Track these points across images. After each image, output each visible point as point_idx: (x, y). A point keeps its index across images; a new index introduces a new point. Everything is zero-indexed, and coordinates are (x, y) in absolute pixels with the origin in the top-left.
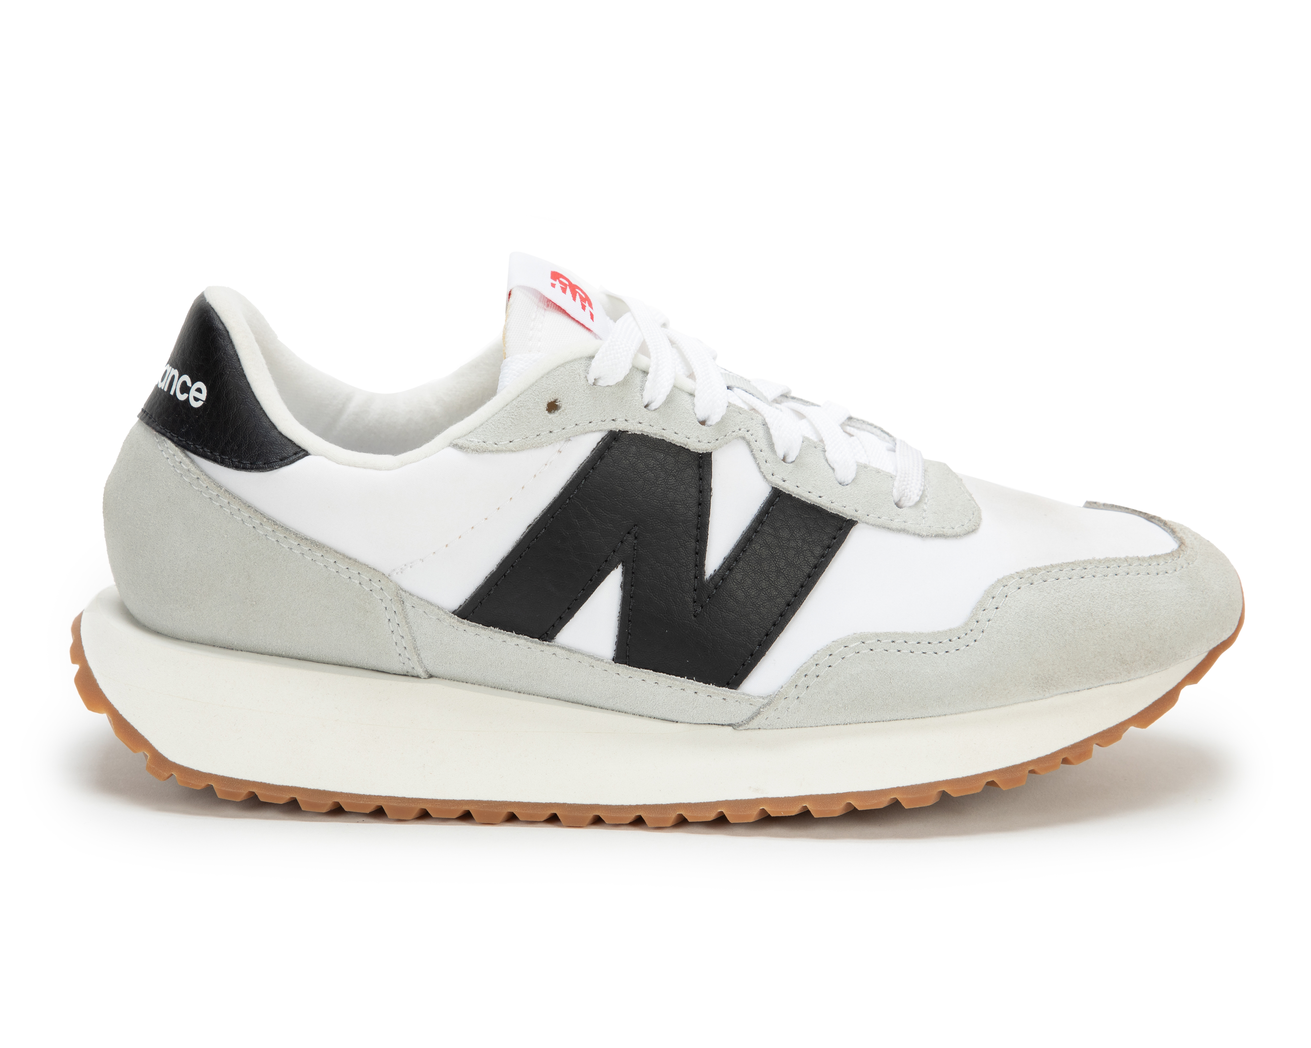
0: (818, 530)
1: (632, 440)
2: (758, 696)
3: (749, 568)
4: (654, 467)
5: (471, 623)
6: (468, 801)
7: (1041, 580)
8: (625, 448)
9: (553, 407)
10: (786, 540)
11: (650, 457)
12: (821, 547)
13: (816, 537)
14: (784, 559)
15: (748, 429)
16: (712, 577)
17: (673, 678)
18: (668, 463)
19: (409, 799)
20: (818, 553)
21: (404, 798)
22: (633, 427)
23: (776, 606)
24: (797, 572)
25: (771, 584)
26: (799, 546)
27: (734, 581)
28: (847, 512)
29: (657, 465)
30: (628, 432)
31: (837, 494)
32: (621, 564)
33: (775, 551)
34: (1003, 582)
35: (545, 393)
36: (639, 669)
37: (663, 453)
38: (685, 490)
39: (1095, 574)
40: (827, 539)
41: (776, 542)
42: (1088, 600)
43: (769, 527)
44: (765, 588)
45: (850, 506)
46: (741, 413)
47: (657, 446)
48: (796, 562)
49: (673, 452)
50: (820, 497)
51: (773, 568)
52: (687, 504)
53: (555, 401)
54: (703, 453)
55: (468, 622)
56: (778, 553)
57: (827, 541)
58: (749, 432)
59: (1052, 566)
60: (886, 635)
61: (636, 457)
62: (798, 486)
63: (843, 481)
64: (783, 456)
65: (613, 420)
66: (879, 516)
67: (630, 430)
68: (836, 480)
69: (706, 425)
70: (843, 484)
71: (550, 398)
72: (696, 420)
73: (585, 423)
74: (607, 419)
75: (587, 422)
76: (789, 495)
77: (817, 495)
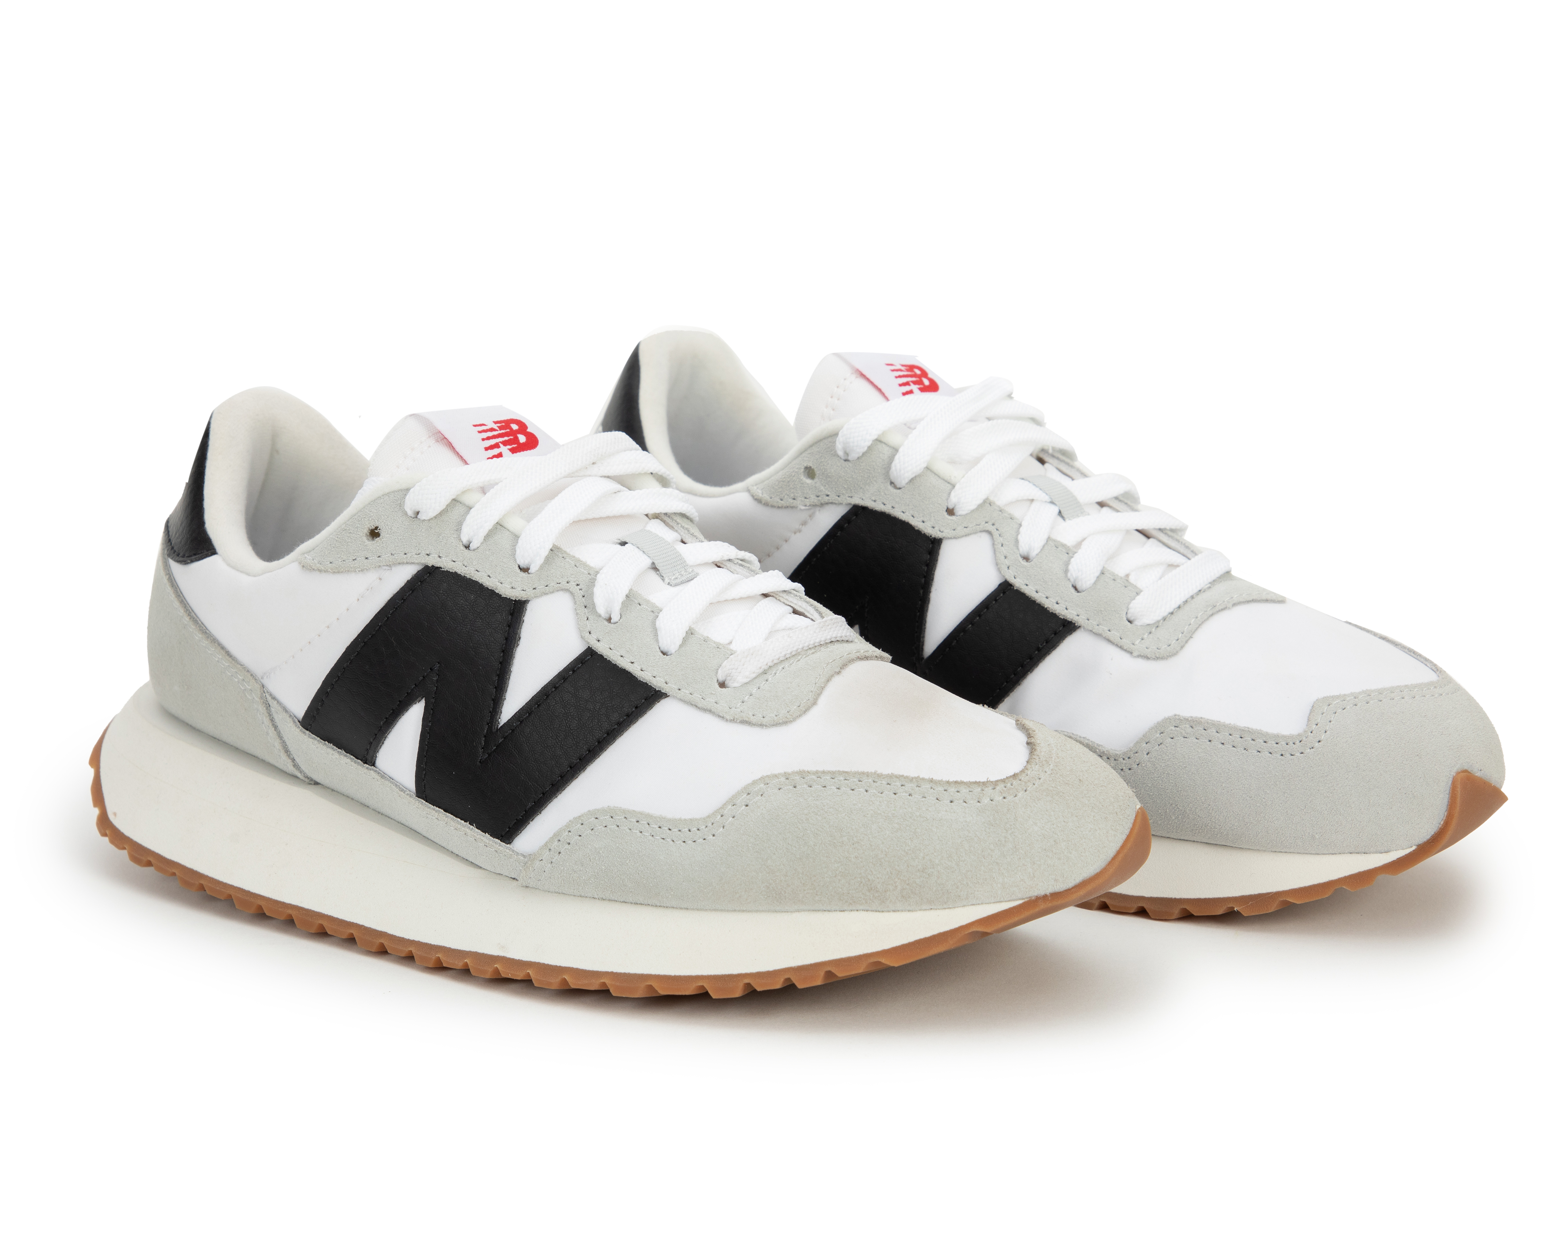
0: (621, 697)
1: (445, 578)
2: (521, 854)
3: (538, 724)
4: (462, 607)
5: (311, 734)
6: (294, 905)
7: (805, 784)
8: (436, 584)
9: (374, 534)
10: (583, 701)
11: (460, 597)
12: (619, 713)
13: (616, 703)
14: (576, 720)
15: (578, 582)
16: (505, 725)
17: (458, 821)
18: (477, 605)
19: (252, 893)
20: (614, 719)
21: (249, 892)
22: (447, 564)
23: (557, 766)
24: (587, 735)
25: (557, 743)
26: (596, 710)
27: (521, 734)
28: (657, 683)
29: (466, 605)
30: (441, 568)
31: (651, 662)
32: (424, 699)
33: (569, 711)
34: (765, 780)
35: (365, 519)
36: (433, 807)
37: (474, 594)
38: (490, 635)
39: (868, 788)
40: (627, 707)
41: (573, 701)
42: (844, 815)
43: (569, 685)
44: (550, 746)
45: (660, 677)
46: (578, 566)
47: (469, 587)
48: (589, 725)
49: (484, 595)
50: (632, 663)
51: (562, 727)
52: (490, 649)
53: (376, 528)
54: (516, 600)
55: (310, 733)
56: (572, 712)
57: (628, 709)
59: (824, 772)
60: (633, 813)
61: (446, 595)
62: (610, 649)
63: (665, 649)
64: (607, 616)
65: (427, 555)
66: (691, 692)
67: (443, 567)
68: (658, 648)
69: (527, 573)
70: (664, 653)
71: (371, 525)
72: (517, 566)
73: (400, 554)
74: (423, 553)
75: (403, 553)
76: (601, 656)
77: (629, 661)
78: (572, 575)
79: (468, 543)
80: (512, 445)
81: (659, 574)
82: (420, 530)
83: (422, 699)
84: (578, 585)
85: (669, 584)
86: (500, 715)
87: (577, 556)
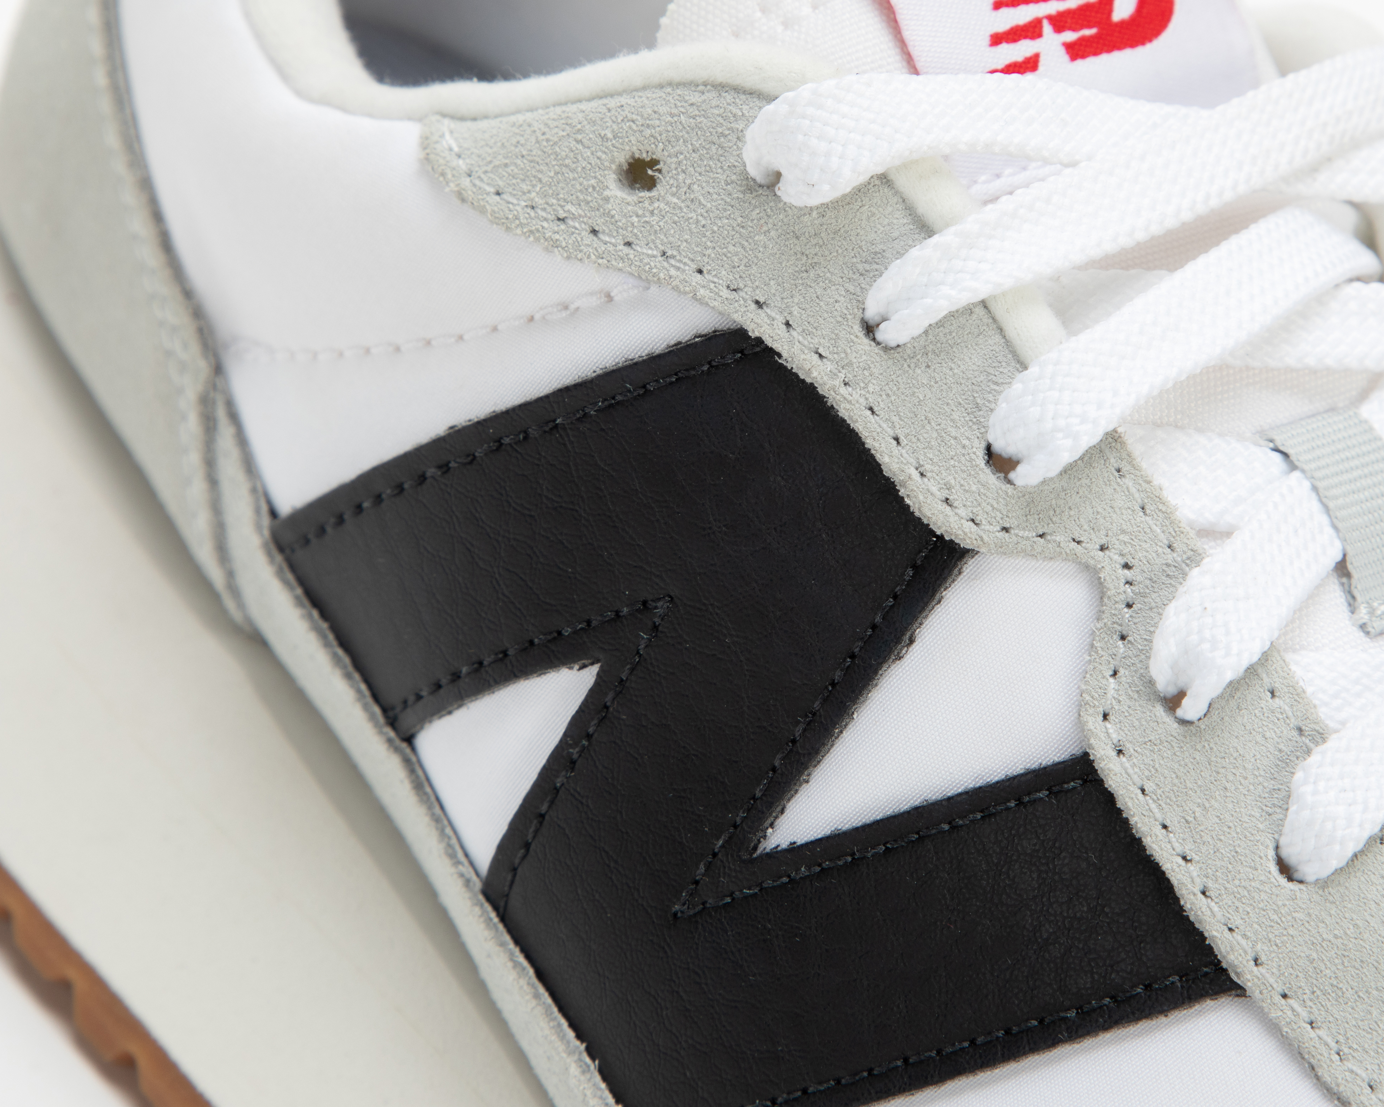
9: (640, 174)
15: (1131, 562)
16: (776, 855)
17: (559, 1025)
22: (798, 354)
28: (1232, 949)
30: (780, 356)
31: (1237, 882)
32: (598, 666)
35: (634, 127)
36: (513, 947)
45: (1245, 936)
46: (1148, 512)
50: (1184, 858)
53: (653, 163)
54: (941, 538)
58: (1126, 571)
62: (1143, 791)
63: (1291, 854)
64: (1171, 690)
65: (757, 302)
66: (1313, 1018)
67: (785, 355)
68: (1272, 846)
69: (1002, 475)
70: (1285, 869)
71: (641, 147)
72: (983, 445)
73: (685, 264)
74: (748, 294)
75: (694, 266)
76: (1109, 798)
77: (1179, 849)
78: (1123, 532)
79: (877, 319)
80: (1082, 27)
81: (1346, 586)
82: (765, 228)
83: (592, 664)
84: (1127, 566)
85: (1363, 627)
86: (776, 817)
87: (1158, 480)
